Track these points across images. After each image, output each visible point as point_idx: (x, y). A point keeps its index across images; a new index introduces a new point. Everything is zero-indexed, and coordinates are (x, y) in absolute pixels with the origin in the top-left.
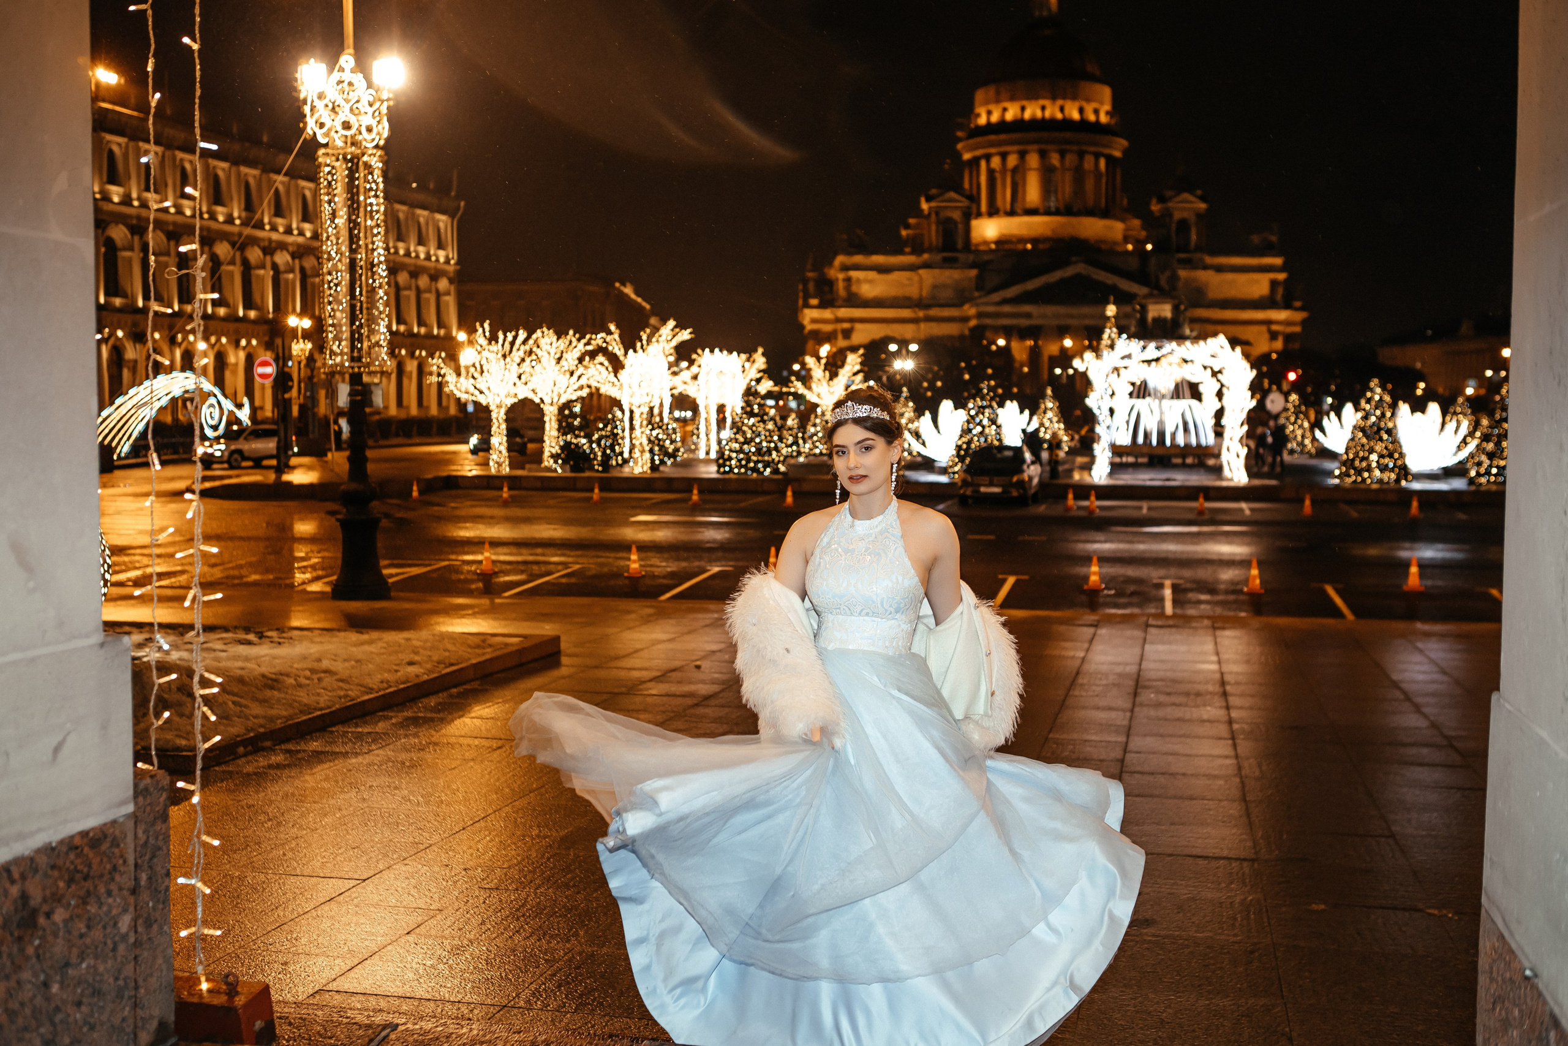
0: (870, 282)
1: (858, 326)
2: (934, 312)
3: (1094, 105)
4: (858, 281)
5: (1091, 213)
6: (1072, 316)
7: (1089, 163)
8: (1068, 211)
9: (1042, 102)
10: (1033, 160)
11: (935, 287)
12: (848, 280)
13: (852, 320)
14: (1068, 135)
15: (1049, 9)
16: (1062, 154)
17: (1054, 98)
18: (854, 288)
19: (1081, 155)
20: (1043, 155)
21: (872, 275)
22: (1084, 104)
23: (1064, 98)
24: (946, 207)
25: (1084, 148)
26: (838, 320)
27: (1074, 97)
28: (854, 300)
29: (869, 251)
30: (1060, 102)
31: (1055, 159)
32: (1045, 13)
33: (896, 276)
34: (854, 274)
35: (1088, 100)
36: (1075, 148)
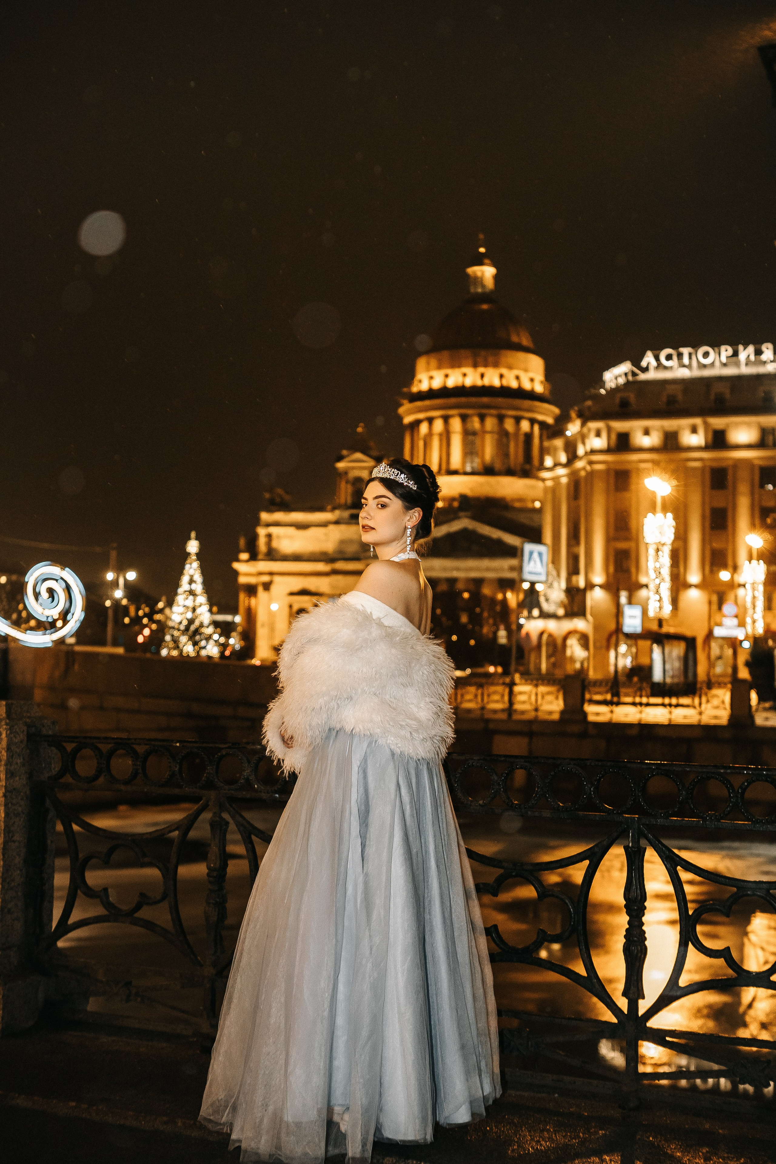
0: (290, 537)
1: (277, 579)
2: (340, 565)
3: (516, 372)
4: (278, 537)
5: (510, 472)
6: (458, 569)
7: (509, 425)
8: (488, 471)
9: (465, 370)
10: (456, 424)
11: (342, 542)
12: (269, 536)
13: (271, 574)
14: (485, 400)
15: (483, 286)
16: (482, 418)
17: (475, 366)
18: (275, 544)
19: (501, 418)
20: (464, 418)
21: (291, 531)
22: (504, 371)
23: (486, 366)
24: (353, 468)
25: (504, 412)
26: (260, 574)
27: (496, 365)
28: (272, 555)
29: (286, 507)
30: (481, 370)
31: (476, 423)
32: (480, 290)
33: (313, 532)
34: (273, 530)
35: (510, 368)
36: (494, 412)
